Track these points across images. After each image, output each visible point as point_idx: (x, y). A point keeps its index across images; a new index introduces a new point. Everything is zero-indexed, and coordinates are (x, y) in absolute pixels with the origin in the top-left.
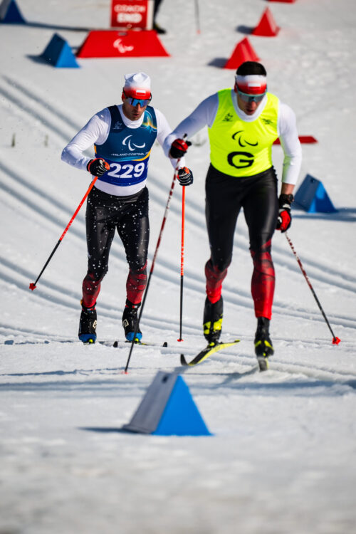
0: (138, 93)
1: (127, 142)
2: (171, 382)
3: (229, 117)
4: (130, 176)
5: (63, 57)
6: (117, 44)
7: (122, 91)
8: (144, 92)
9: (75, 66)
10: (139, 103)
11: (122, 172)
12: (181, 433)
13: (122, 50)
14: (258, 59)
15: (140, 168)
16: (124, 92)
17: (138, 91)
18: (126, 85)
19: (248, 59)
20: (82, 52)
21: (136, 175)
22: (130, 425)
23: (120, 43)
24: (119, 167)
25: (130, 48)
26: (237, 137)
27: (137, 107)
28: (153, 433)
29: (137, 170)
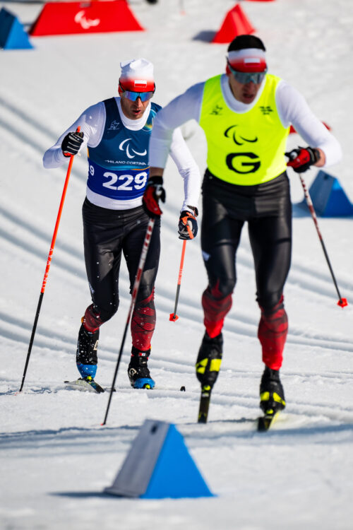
0: (137, 85)
1: (124, 147)
2: (162, 433)
3: (218, 110)
4: (130, 189)
5: (13, 37)
6: (79, 17)
7: (118, 83)
8: (145, 82)
9: (28, 46)
10: (139, 97)
11: (119, 183)
12: (176, 495)
13: (86, 24)
14: (253, 31)
15: (141, 178)
16: (120, 84)
17: (136, 82)
18: (122, 75)
19: (241, 31)
20: (37, 29)
21: (137, 187)
22: (113, 487)
23: (83, 17)
24: (115, 177)
25: (95, 23)
26: (230, 133)
27: (136, 102)
28: (141, 496)
29: (138, 181)
